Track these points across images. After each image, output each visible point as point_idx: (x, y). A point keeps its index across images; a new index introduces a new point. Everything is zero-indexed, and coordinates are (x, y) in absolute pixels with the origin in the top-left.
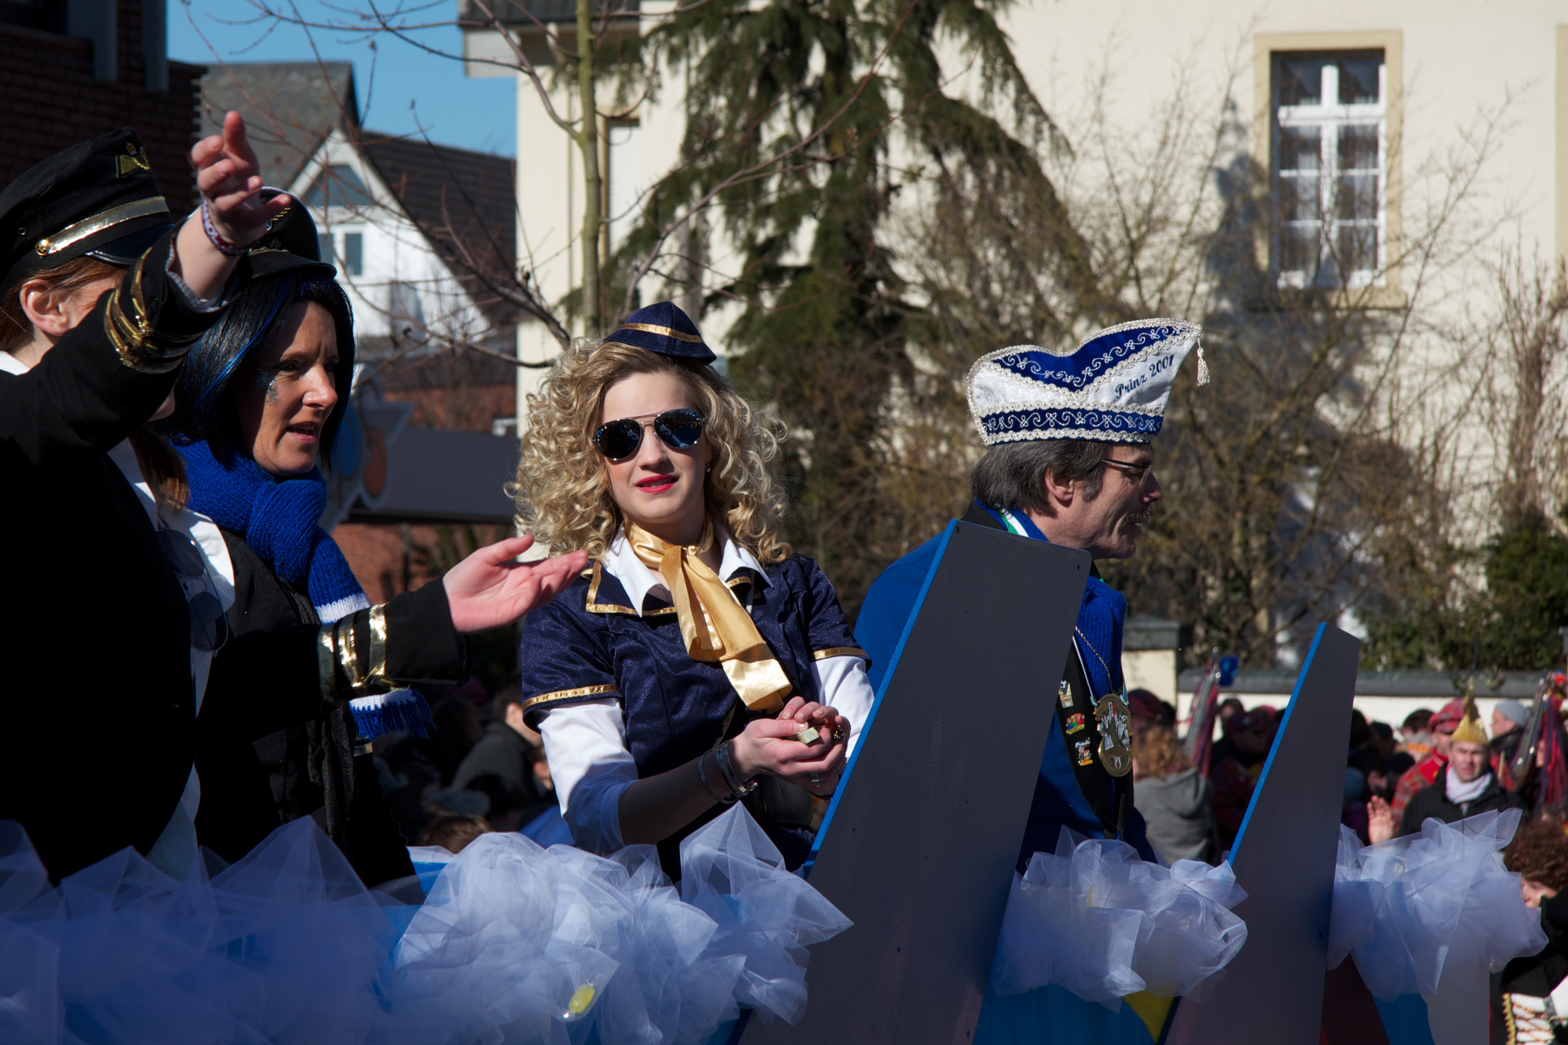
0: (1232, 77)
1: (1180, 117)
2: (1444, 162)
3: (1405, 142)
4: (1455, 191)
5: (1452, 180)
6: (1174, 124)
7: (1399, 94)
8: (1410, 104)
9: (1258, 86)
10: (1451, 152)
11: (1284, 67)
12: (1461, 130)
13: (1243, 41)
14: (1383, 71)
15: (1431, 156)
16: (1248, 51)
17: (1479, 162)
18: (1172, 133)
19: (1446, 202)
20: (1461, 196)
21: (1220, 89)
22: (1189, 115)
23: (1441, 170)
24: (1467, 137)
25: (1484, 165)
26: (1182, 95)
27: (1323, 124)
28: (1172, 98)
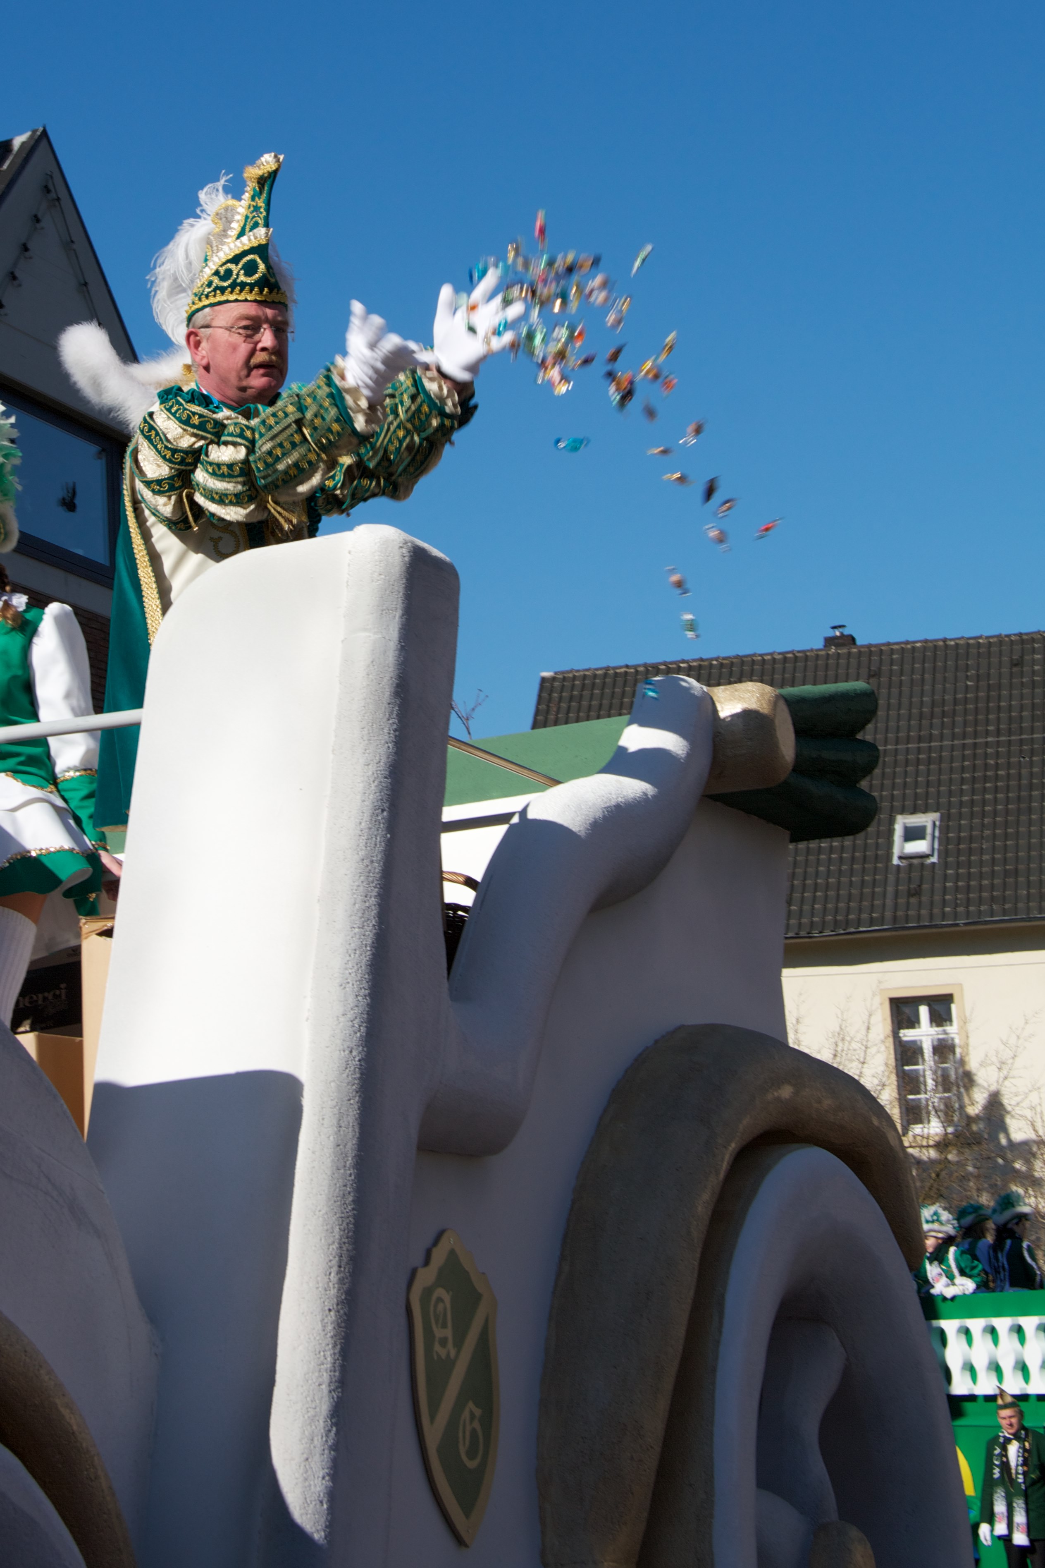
0: (870, 1015)
1: (843, 1039)
2: (994, 1059)
3: (970, 1048)
4: (1002, 1075)
5: (1000, 1069)
6: (840, 1044)
7: (964, 1022)
8: (971, 1027)
9: (885, 1019)
10: (997, 1052)
11: (898, 1007)
12: (1002, 1041)
13: (874, 995)
14: (953, 1007)
15: (987, 1056)
16: (877, 1000)
17: (1013, 1058)
18: (839, 1049)
19: (998, 1082)
20: (1006, 1078)
21: (864, 1022)
22: (848, 1038)
23: (993, 1063)
24: (1005, 1044)
25: (1017, 1059)
26: (843, 1028)
27: (924, 1039)
28: (838, 1029)
